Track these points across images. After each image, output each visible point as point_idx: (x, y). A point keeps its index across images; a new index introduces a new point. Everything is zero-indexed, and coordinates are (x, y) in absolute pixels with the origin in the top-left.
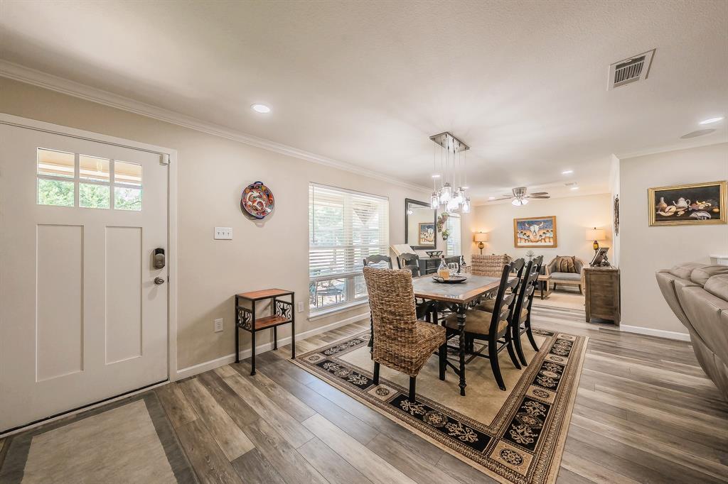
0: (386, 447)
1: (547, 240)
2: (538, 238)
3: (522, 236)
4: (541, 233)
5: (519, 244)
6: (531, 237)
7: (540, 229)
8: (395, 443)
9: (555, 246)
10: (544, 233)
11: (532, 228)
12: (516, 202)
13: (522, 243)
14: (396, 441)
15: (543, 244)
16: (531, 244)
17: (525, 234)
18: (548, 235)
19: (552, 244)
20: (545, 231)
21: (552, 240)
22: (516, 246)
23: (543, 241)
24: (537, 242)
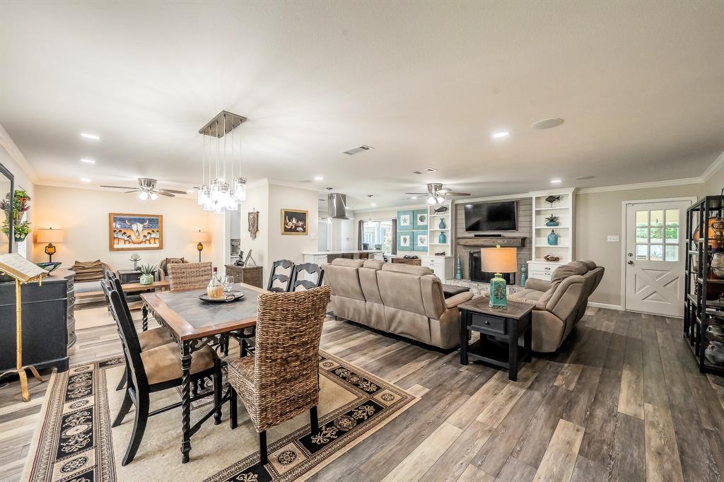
0: (378, 465)
1: (152, 241)
2: (141, 238)
3: (120, 236)
4: (145, 233)
5: (116, 246)
6: (133, 238)
7: (144, 228)
8: (373, 458)
9: (161, 248)
10: (149, 233)
11: (134, 227)
12: (143, 196)
13: (121, 245)
14: (371, 456)
15: (147, 245)
16: (132, 246)
17: (125, 233)
18: (153, 235)
19: (157, 245)
20: (150, 231)
21: (157, 241)
22: (112, 248)
23: (147, 242)
24: (140, 243)
